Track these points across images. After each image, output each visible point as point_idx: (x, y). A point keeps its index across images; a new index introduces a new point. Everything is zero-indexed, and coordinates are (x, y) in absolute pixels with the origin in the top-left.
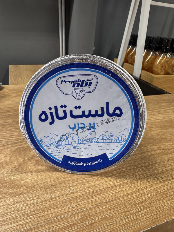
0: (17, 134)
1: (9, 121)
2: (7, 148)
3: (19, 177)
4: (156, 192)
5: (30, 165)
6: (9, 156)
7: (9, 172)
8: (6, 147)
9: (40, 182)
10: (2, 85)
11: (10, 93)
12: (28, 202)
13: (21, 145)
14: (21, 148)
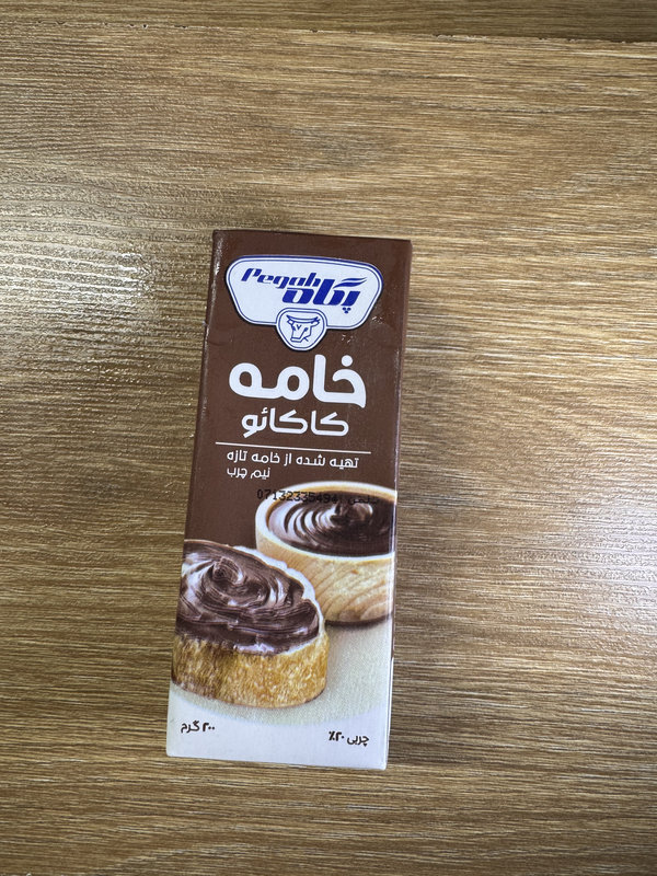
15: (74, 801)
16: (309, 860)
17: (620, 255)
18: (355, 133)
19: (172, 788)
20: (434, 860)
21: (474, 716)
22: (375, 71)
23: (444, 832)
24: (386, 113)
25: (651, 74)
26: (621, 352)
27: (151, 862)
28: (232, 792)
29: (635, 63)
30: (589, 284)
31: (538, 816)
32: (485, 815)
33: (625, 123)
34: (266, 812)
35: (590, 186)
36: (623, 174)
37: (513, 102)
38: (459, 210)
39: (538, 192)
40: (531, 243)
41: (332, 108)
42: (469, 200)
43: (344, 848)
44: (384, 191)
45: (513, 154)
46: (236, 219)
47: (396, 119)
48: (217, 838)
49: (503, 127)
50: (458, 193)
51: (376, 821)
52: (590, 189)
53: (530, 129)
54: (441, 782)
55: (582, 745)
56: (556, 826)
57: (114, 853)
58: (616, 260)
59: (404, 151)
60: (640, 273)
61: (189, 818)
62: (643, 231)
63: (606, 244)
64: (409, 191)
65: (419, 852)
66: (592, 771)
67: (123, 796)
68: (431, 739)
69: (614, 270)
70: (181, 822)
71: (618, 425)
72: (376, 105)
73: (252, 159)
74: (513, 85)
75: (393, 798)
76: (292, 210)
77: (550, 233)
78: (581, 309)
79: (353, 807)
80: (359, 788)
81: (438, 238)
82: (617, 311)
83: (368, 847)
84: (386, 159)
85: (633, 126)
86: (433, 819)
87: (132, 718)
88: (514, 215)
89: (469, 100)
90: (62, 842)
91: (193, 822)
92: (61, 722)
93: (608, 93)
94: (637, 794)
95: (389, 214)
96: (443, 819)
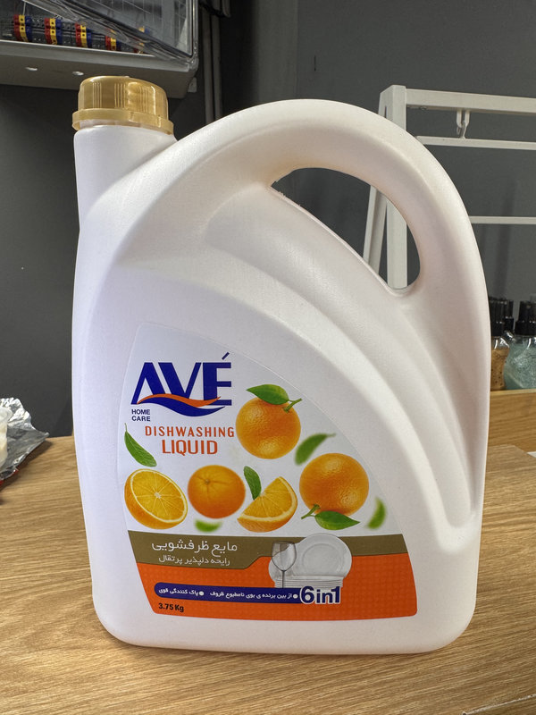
0: (47, 564)
1: (37, 534)
2: (18, 598)
3: (30, 657)
4: (310, 697)
5: (58, 633)
6: (20, 614)
7: (12, 647)
8: (18, 595)
9: (68, 670)
10: (49, 437)
11: (63, 458)
12: (35, 708)
13: (51, 590)
14: (49, 595)
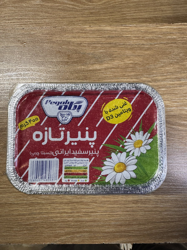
15: (45, 226)
16: (103, 236)
17: (173, 81)
18: (102, 53)
19: (69, 221)
20: (133, 234)
21: (141, 200)
22: (107, 36)
23: (136, 227)
24: (110, 47)
25: (179, 32)
26: (174, 106)
27: (65, 239)
28: (83, 221)
29: (175, 29)
30: (165, 89)
31: (158, 222)
32: (145, 223)
33: (173, 46)
34: (92, 225)
35: (164, 63)
36: (173, 60)
37: (143, 42)
38: (131, 72)
39: (151, 66)
40: (150, 79)
41: (96, 47)
42: (133, 69)
43: (112, 233)
44: (111, 68)
45: (143, 56)
46: (73, 78)
47: (113, 49)
48: (81, 232)
49: (141, 49)
50: (130, 67)
51: (119, 226)
52: (164, 64)
53: (148, 49)
54: (134, 216)
55: (168, 205)
56: (163, 225)
57: (56, 237)
58: (172, 83)
59: (115, 57)
60: (178, 86)
61: (74, 228)
62: (178, 74)
63: (169, 78)
64: (118, 68)
65: (130, 233)
66: (171, 211)
67: (57, 224)
68: (131, 206)
69: (171, 85)
70: (72, 229)
71: (174, 125)
72: (107, 45)
73: (76, 62)
74: (143, 37)
75: (123, 220)
76: (87, 75)
77: (154, 77)
78: (163, 96)
79: (113, 223)
80: (114, 218)
81: (126, 80)
82: (172, 96)
83: (117, 232)
84: (111, 60)
85: (175, 46)
86: (133, 225)
87: (57, 205)
88: (145, 72)
89: (131, 42)
90: (43, 236)
91: (75, 229)
92: (41, 207)
93: (168, 38)
94: (182, 216)
95: (112, 74)
96: (135, 225)
